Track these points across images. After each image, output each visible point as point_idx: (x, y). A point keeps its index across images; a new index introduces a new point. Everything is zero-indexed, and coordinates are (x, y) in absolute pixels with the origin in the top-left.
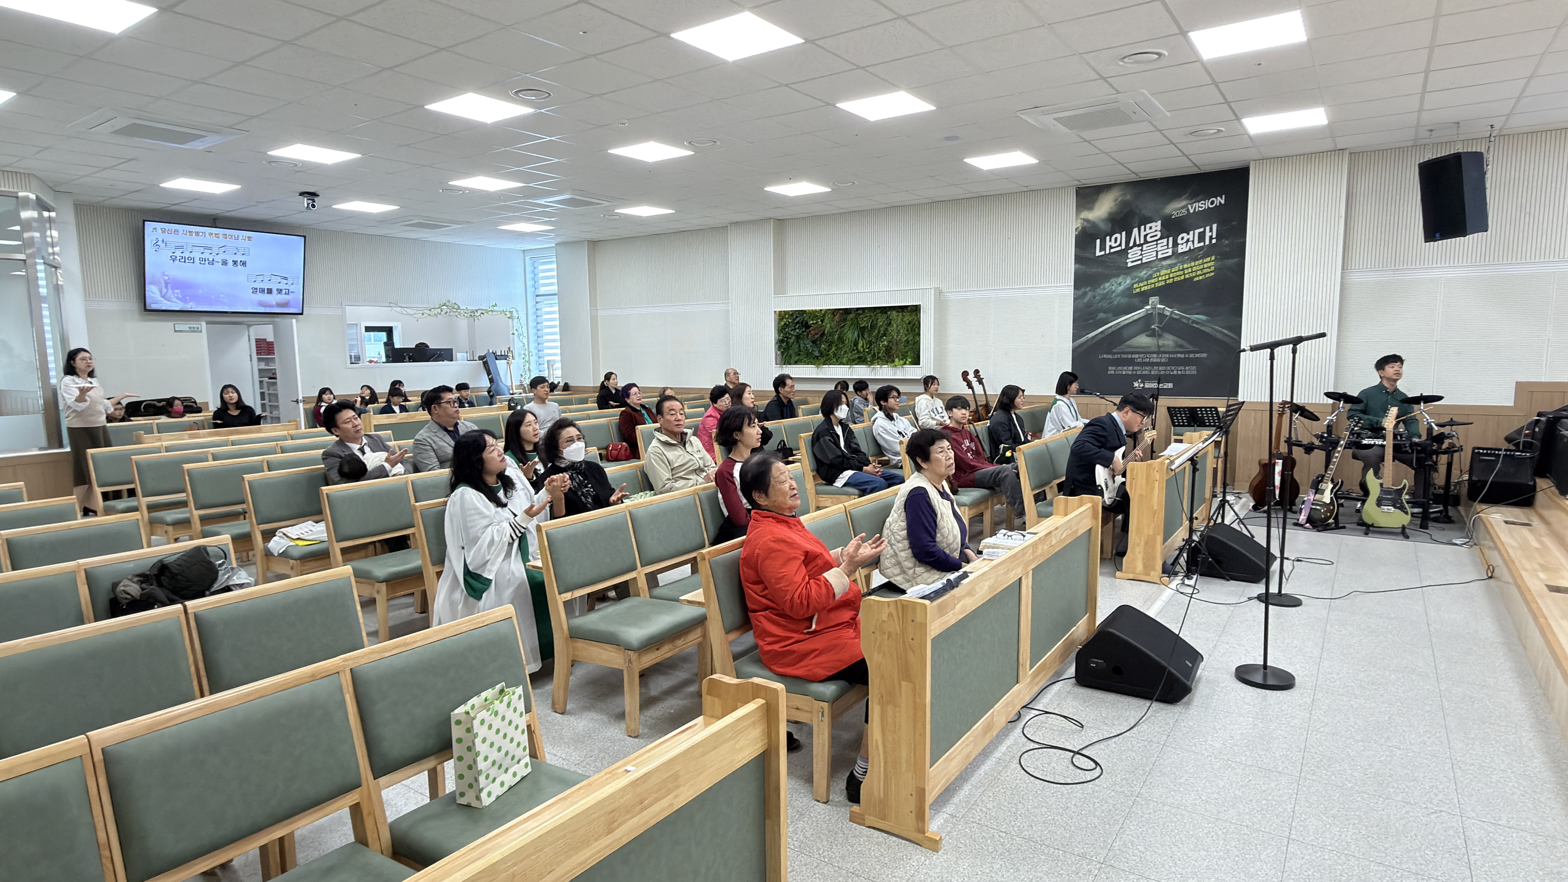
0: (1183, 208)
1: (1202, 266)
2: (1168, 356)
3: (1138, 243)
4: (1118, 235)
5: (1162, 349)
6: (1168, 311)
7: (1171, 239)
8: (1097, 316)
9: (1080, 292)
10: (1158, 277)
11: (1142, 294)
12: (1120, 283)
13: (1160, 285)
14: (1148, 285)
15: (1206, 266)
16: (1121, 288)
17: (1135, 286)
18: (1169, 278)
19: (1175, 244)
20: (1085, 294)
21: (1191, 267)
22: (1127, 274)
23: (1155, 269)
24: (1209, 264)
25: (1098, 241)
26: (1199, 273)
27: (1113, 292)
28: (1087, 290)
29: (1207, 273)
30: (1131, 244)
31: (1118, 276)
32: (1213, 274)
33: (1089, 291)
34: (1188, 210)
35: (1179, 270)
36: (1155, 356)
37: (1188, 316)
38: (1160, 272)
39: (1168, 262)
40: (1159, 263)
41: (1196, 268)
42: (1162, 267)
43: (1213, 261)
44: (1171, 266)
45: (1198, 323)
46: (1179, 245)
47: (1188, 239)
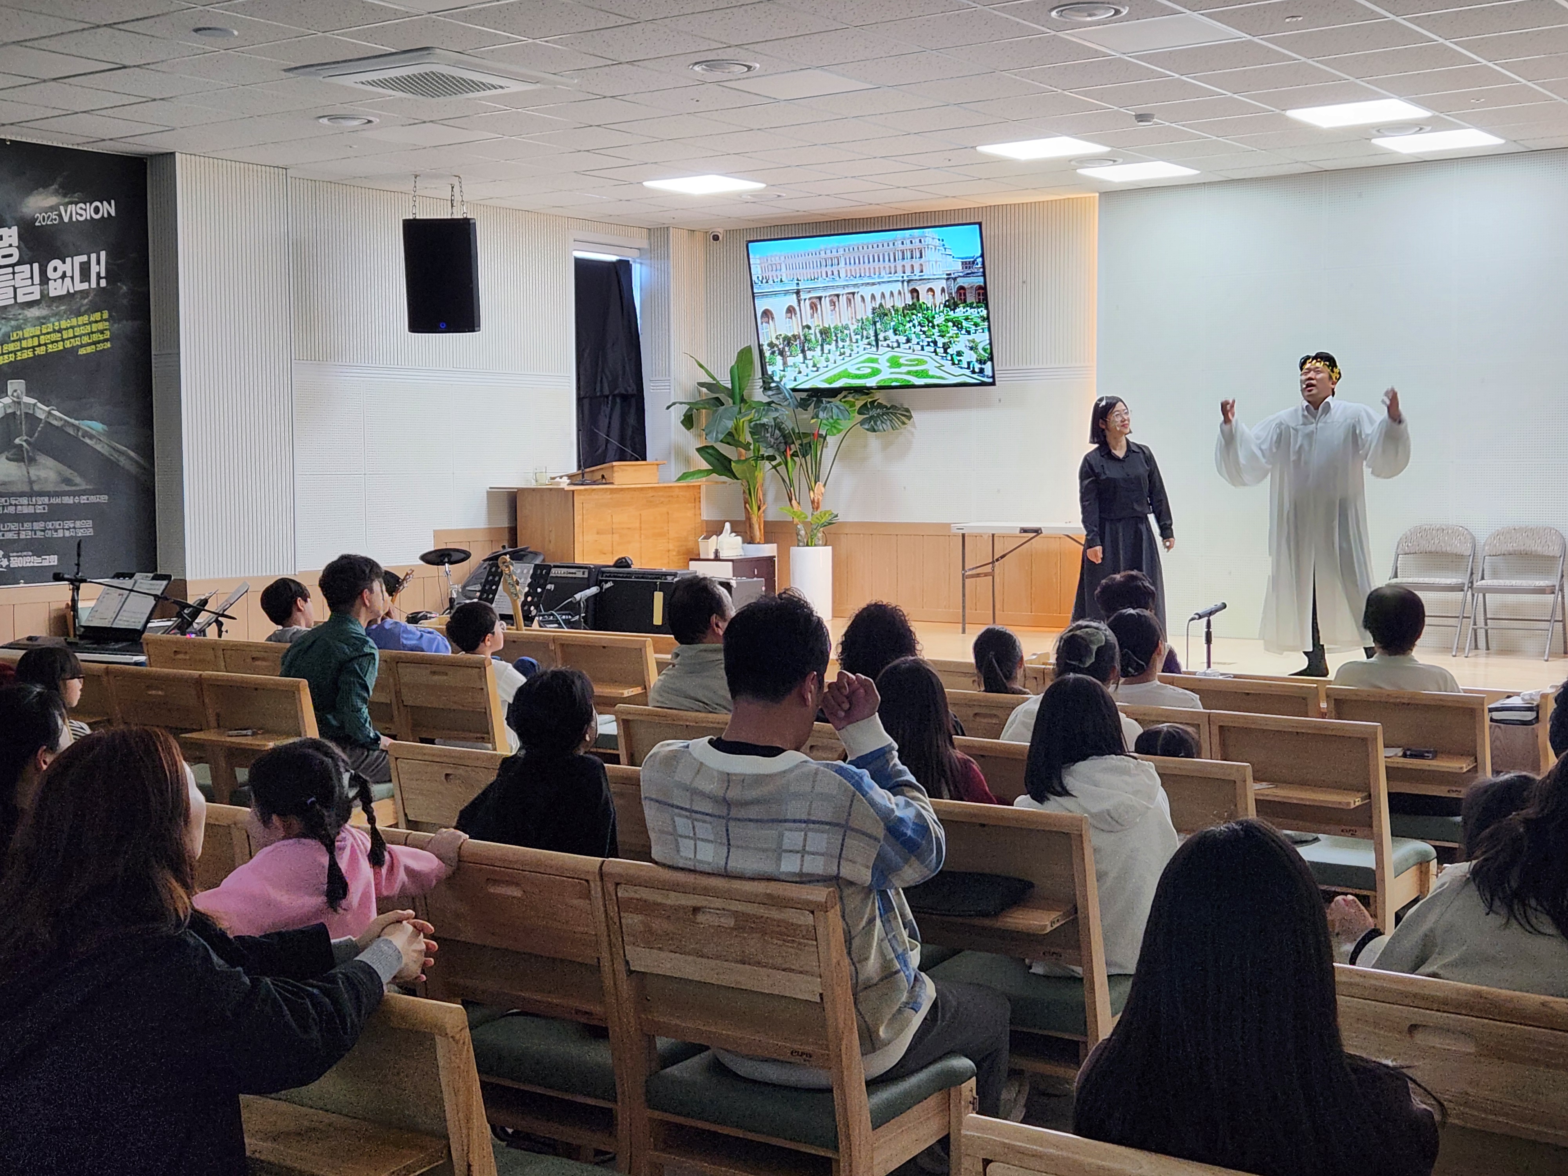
0: (52, 208)
1: (88, 327)
2: (46, 499)
5: (36, 488)
6: (42, 411)
7: (36, 266)
10: (20, 340)
13: (25, 356)
14: (3, 354)
15: (95, 327)
18: (40, 345)
19: (45, 280)
21: (72, 327)
23: (13, 323)
24: (101, 326)
26: (86, 340)
29: (99, 342)
32: (108, 345)
34: (60, 216)
35: (54, 331)
36: (24, 500)
37: (76, 422)
38: (22, 329)
39: (35, 312)
40: (20, 312)
41: (78, 332)
42: (26, 320)
43: (105, 320)
44: (41, 321)
45: (91, 437)
46: (50, 282)
47: (64, 273)
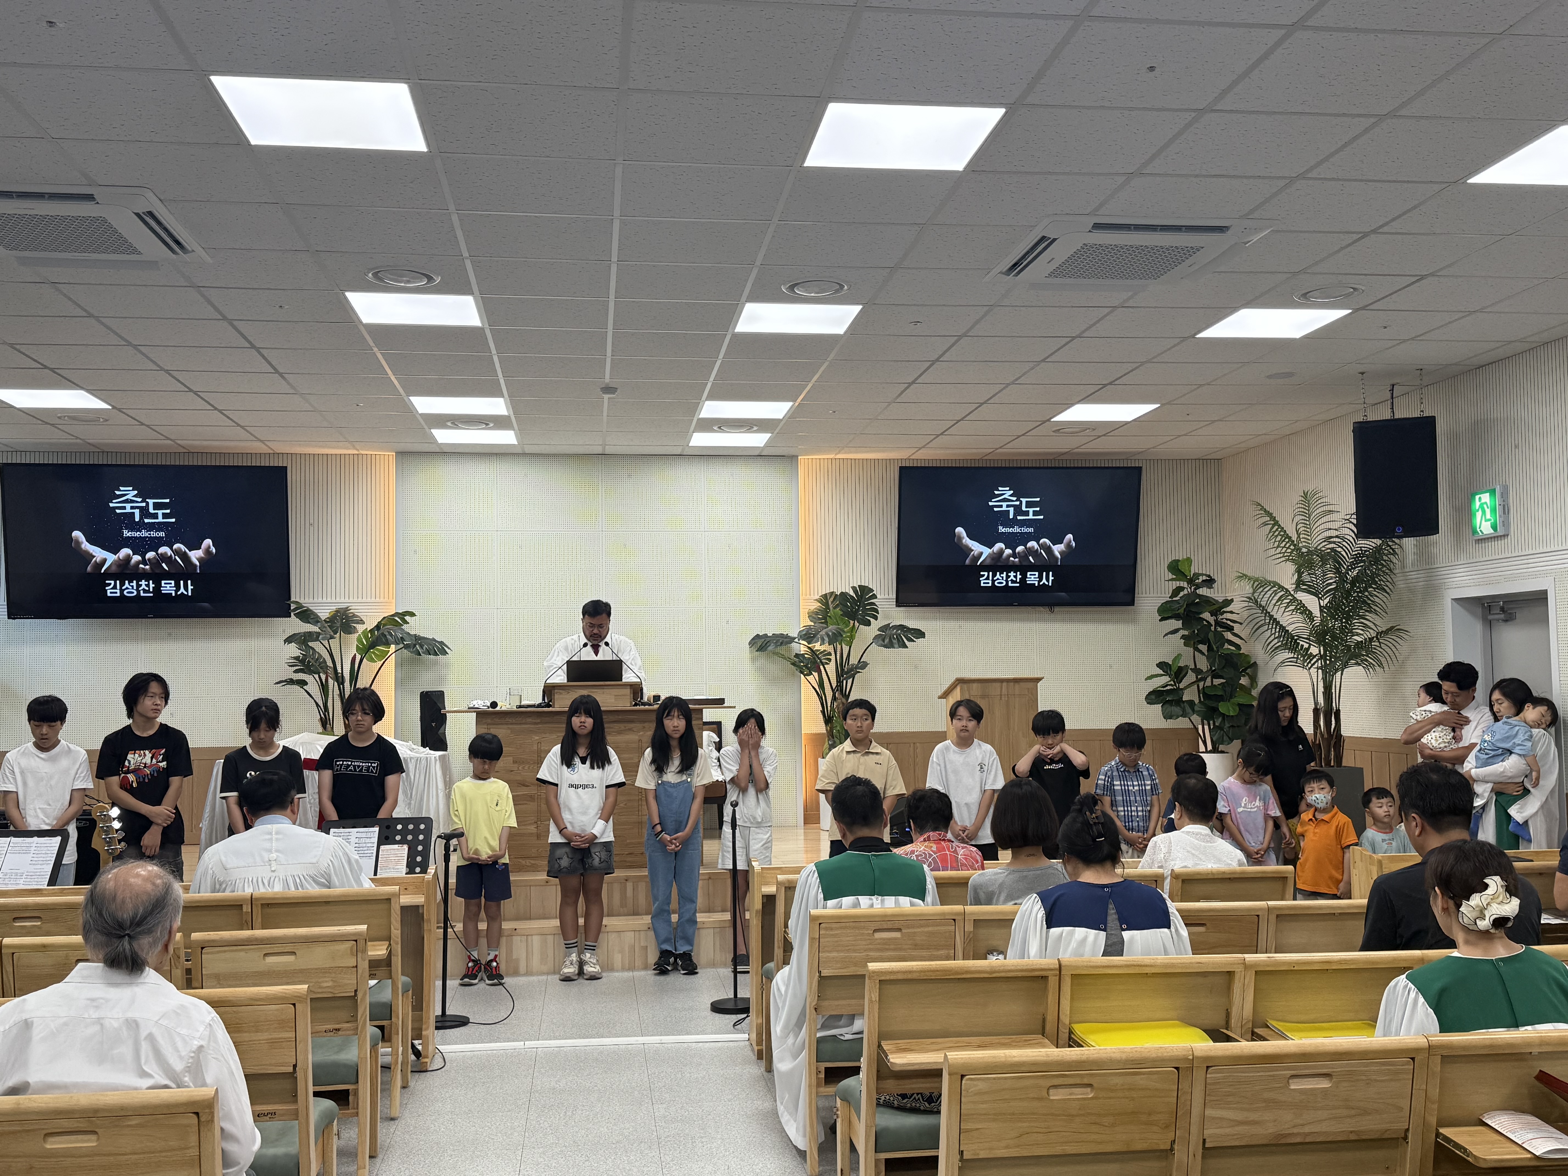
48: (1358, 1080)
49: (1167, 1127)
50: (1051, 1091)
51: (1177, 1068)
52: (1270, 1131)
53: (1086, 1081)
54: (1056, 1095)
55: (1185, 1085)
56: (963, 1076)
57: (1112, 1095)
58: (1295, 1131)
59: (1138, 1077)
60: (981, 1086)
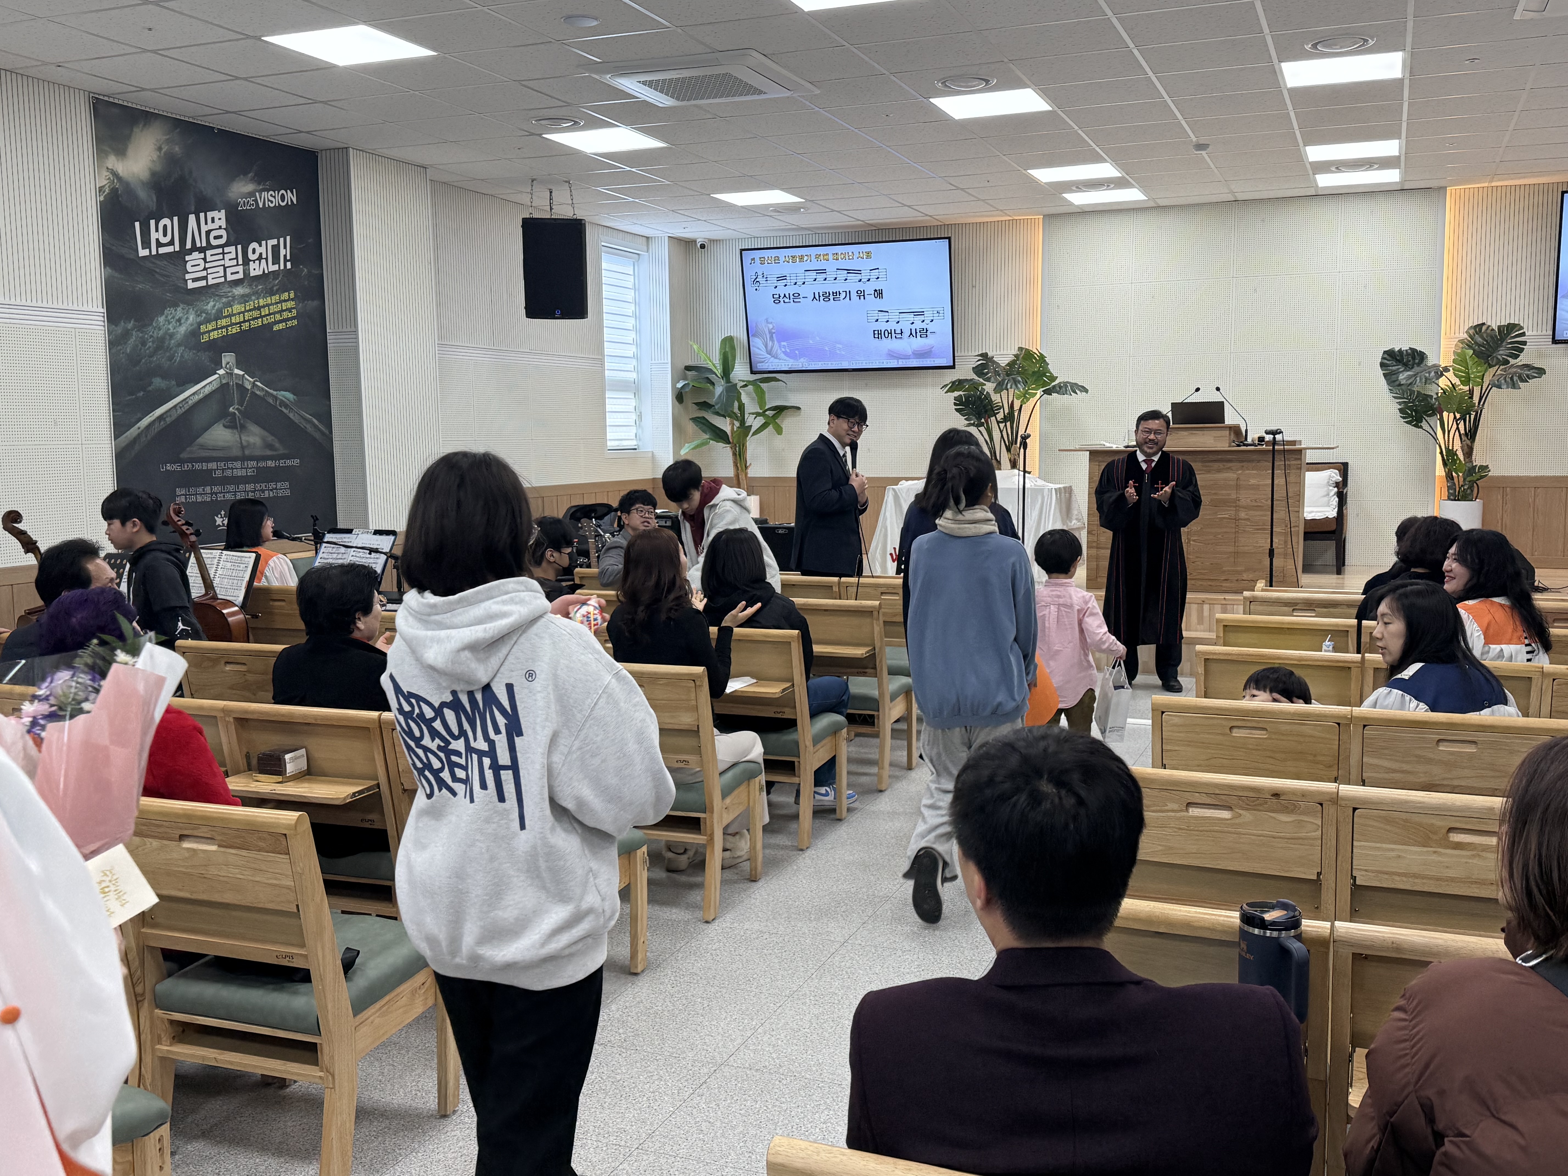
0: (251, 194)
1: (279, 306)
2: (255, 463)
3: (198, 245)
4: (166, 221)
5: (247, 452)
6: (248, 382)
7: (239, 248)
8: (150, 384)
9: (119, 330)
10: (230, 316)
11: (212, 343)
12: (179, 320)
13: (234, 331)
14: (217, 329)
15: (284, 306)
16: (182, 330)
17: (203, 328)
18: (245, 321)
19: (246, 261)
20: (126, 334)
21: (268, 305)
22: (189, 303)
23: (224, 300)
24: (289, 305)
25: (137, 224)
26: (278, 317)
27: (172, 336)
28: (130, 326)
29: (288, 319)
30: (189, 246)
31: (175, 305)
32: (295, 322)
33: (132, 329)
34: (256, 201)
35: (255, 309)
36: (238, 464)
37: (275, 393)
38: (231, 306)
39: (239, 291)
40: (229, 289)
41: (273, 309)
42: (234, 297)
43: (292, 300)
44: (244, 299)
45: (286, 406)
46: (251, 263)
47: (261, 254)
48: (1500, 749)
49: (1330, 767)
50: (1235, 730)
51: (1339, 724)
52: (1421, 780)
53: (1260, 725)
54: (1236, 733)
55: (1344, 737)
56: (1163, 713)
57: (1282, 738)
58: (1445, 783)
59: (1303, 727)
60: (1176, 720)
